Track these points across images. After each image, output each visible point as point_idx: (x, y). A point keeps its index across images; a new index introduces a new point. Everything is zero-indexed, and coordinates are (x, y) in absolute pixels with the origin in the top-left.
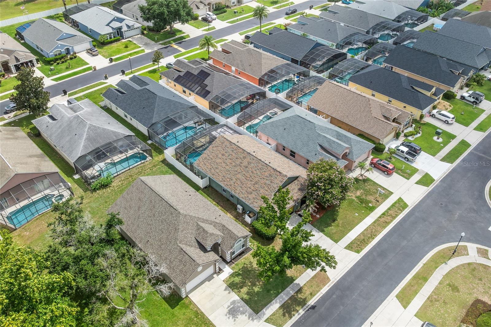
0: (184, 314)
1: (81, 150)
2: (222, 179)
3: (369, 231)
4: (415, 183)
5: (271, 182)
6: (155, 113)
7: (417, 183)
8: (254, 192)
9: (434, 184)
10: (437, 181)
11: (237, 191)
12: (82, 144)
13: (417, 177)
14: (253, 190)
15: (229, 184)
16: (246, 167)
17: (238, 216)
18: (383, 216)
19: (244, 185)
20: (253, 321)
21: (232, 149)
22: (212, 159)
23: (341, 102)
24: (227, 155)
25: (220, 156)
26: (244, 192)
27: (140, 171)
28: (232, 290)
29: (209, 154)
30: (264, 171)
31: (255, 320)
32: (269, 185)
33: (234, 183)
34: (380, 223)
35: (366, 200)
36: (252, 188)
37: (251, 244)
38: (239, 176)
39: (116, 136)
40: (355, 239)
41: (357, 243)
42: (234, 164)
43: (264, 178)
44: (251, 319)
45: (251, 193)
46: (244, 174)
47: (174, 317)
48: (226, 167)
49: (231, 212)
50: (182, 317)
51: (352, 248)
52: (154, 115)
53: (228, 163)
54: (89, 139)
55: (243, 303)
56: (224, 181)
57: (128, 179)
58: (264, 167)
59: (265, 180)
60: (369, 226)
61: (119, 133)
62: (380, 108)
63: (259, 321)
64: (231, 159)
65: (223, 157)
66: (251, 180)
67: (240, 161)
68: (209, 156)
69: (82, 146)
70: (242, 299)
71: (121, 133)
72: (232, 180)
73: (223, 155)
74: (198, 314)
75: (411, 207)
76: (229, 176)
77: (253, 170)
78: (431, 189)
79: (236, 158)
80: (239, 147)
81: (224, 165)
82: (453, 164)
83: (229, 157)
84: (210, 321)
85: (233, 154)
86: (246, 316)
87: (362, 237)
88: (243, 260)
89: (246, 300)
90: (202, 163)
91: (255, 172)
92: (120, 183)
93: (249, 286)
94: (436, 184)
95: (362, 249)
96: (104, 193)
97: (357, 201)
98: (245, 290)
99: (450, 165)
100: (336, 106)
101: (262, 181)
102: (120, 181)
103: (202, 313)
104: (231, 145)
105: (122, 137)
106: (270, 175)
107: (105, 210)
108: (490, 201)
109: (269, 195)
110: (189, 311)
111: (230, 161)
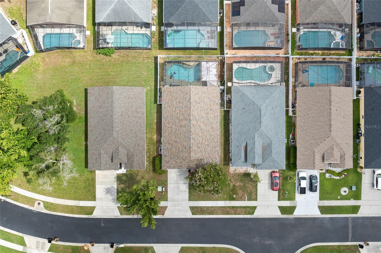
0: (88, 175)
1: (104, 17)
2: (166, 117)
3: (213, 209)
4: (278, 206)
5: (182, 151)
6: (177, 13)
7: (279, 207)
8: (170, 145)
9: (289, 216)
10: (293, 216)
11: (165, 134)
12: (108, 12)
13: (286, 203)
14: (171, 144)
15: (166, 124)
16: (181, 127)
17: (159, 142)
18: (232, 208)
19: (171, 135)
20: (113, 202)
21: (186, 105)
22: (173, 97)
23: (314, 116)
24: (181, 105)
25: (178, 100)
26: (167, 138)
27: (136, 56)
28: (117, 181)
29: (174, 92)
30: (185, 141)
31: (114, 203)
32: (180, 151)
33: (168, 128)
34: (224, 210)
35: (236, 191)
36: (172, 142)
37: (148, 165)
38: (174, 127)
39: (135, 18)
40: (200, 207)
41: (198, 210)
42: (178, 116)
43: (181, 144)
44: (113, 201)
45: (169, 144)
46: (176, 129)
47: (83, 172)
48: (174, 113)
49: (158, 136)
50: (86, 175)
51: (193, 209)
52: (176, 14)
53: (176, 111)
54: (114, 10)
55: (116, 191)
56: (165, 120)
57: (125, 57)
58: (187, 139)
59: (181, 146)
60: (217, 207)
61: (139, 16)
62: (330, 147)
63: (115, 205)
64: (180, 111)
65: (178, 103)
66: (175, 137)
67: (183, 118)
68: (173, 92)
69: (107, 14)
70: (117, 189)
71: (140, 18)
72: (169, 124)
73: (179, 102)
74: (93, 180)
75: (254, 216)
76: (170, 120)
77: (182, 133)
78: (282, 217)
79: (182, 114)
80: (190, 108)
81: (174, 110)
82: (322, 215)
83: (181, 108)
84: (95, 187)
85: (184, 109)
86: (112, 198)
87: (205, 209)
88: (136, 171)
89: (118, 191)
90: (167, 93)
91: (181, 135)
92: (117, 57)
93: (126, 186)
94: (289, 217)
95: (196, 214)
96: (104, 59)
97: (231, 188)
98: (122, 186)
99: (320, 214)
100: (308, 114)
101: (179, 145)
102: (118, 56)
103: (95, 181)
104: (188, 101)
105: (139, 21)
106: (185, 147)
107: (96, 74)
108: (300, 252)
109: (174, 156)
110: (91, 175)
111: (179, 111)
